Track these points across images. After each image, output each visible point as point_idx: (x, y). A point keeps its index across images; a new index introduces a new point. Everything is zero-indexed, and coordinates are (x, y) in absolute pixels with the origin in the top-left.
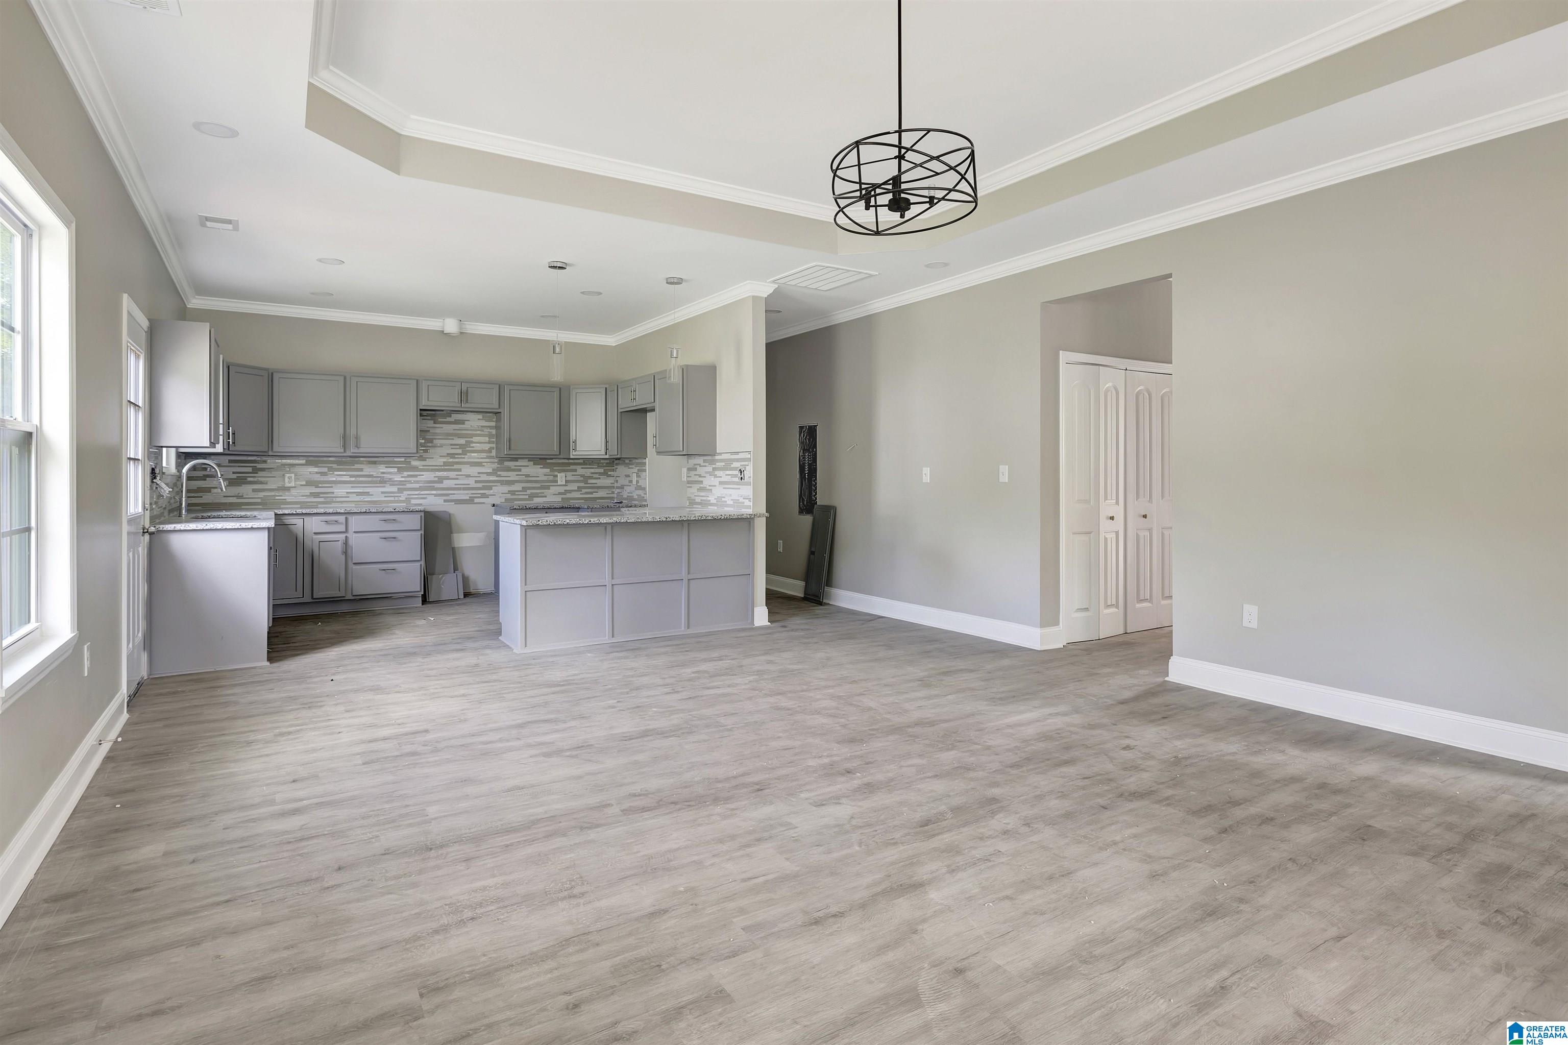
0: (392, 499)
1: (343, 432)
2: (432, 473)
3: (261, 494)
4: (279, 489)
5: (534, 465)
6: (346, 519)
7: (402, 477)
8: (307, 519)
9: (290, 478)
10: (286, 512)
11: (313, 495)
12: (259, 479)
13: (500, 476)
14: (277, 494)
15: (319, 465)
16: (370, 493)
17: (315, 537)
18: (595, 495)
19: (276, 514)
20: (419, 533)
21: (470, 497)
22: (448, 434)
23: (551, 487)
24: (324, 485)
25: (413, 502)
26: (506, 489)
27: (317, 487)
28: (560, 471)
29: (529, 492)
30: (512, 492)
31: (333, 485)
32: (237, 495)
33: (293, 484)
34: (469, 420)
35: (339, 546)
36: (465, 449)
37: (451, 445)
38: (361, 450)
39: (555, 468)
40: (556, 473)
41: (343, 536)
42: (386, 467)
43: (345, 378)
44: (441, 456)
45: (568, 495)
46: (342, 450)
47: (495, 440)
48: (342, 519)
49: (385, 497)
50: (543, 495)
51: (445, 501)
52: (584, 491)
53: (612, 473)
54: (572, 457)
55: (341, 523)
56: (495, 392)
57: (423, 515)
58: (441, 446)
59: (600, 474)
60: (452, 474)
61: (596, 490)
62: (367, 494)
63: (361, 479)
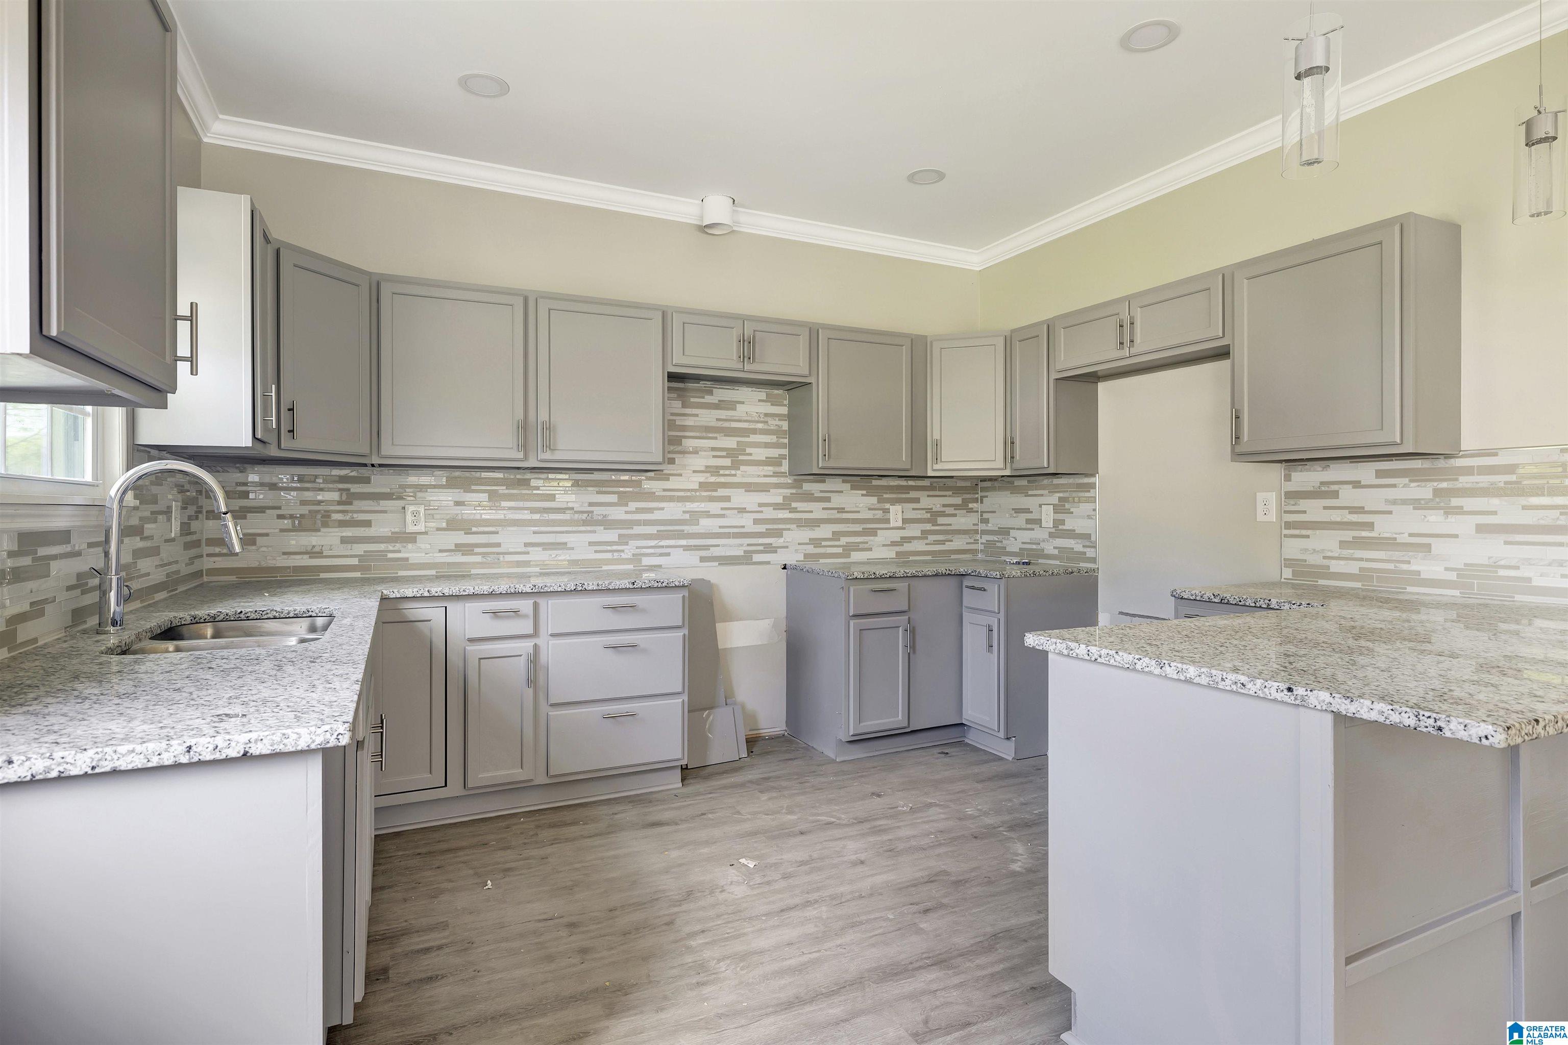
0: (608, 556)
1: (522, 417)
2: (680, 504)
3: (360, 549)
4: (395, 538)
5: (852, 489)
6: (536, 606)
7: (627, 512)
8: (454, 608)
9: (415, 514)
10: (409, 593)
11: (460, 548)
12: (355, 515)
13: (794, 510)
14: (391, 548)
15: (473, 487)
16: (569, 546)
17: (471, 648)
18: (948, 546)
19: (384, 599)
20: (679, 634)
21: (745, 552)
22: (708, 429)
23: (879, 531)
24: (481, 529)
25: (646, 561)
26: (806, 534)
27: (469, 532)
28: (894, 502)
29: (844, 540)
30: (816, 542)
31: (499, 529)
32: (309, 549)
33: (421, 528)
34: (743, 403)
35: (521, 664)
36: (736, 457)
37: (713, 449)
38: (558, 456)
39: (885, 496)
40: (887, 506)
41: (526, 646)
42: (598, 493)
43: (526, 300)
44: (694, 472)
45: (907, 547)
46: (521, 455)
47: (786, 441)
48: (525, 606)
49: (596, 552)
50: (866, 546)
51: (703, 559)
52: (932, 538)
53: (975, 505)
54: (930, 473)
55: (526, 616)
56: (803, 342)
57: (687, 595)
58: (696, 452)
59: (956, 507)
60: (714, 507)
61: (949, 537)
62: (562, 546)
63: (553, 516)
